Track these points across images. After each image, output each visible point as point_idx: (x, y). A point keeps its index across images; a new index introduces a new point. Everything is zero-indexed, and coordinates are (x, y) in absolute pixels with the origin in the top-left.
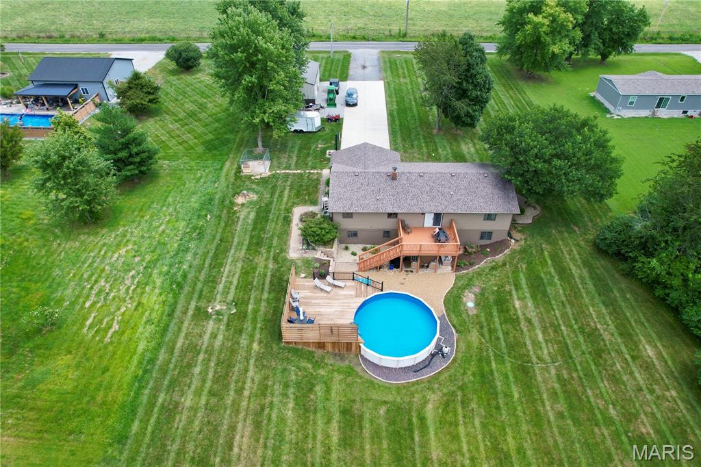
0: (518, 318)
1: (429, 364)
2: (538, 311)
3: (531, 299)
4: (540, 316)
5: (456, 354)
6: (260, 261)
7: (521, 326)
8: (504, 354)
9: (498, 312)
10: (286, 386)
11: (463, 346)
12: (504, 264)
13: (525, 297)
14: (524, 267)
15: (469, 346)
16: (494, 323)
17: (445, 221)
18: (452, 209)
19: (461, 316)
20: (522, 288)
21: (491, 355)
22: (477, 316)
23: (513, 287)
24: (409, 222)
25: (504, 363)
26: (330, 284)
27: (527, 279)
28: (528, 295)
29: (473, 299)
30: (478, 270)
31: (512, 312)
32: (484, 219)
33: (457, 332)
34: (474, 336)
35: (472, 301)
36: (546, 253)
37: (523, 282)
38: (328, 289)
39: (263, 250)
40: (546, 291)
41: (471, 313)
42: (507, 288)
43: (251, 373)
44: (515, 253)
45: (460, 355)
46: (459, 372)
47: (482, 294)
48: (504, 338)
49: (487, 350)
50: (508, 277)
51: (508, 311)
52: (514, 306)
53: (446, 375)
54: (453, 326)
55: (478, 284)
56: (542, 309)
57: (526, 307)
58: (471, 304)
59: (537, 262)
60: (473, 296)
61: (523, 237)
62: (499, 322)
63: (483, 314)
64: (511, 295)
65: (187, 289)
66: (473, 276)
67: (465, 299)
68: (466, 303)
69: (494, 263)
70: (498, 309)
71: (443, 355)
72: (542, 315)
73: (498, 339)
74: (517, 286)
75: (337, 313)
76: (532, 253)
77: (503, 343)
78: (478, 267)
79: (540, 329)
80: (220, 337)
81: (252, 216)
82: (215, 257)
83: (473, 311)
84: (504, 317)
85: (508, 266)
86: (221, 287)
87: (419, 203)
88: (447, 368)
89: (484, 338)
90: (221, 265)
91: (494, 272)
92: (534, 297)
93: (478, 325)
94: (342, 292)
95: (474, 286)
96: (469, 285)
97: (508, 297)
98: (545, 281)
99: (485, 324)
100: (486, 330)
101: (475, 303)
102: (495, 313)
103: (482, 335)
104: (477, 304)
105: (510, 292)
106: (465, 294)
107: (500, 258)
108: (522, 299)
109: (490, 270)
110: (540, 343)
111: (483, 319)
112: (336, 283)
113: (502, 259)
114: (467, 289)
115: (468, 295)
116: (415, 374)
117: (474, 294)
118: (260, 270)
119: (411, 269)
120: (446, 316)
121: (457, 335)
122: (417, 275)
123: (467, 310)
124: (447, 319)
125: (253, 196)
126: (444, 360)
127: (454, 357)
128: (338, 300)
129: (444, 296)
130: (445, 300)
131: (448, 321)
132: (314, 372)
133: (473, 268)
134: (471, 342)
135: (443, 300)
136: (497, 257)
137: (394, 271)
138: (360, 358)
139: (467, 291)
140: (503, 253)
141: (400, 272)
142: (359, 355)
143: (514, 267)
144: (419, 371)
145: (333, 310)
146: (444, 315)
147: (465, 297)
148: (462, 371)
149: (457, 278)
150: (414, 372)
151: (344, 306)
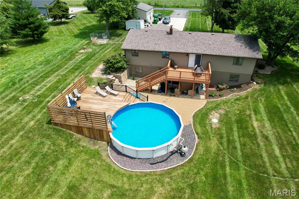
0: (255, 134)
1: (167, 159)
2: (275, 130)
3: (268, 122)
4: (276, 134)
5: (193, 155)
7: (258, 140)
8: (240, 161)
9: (238, 128)
11: (201, 149)
12: (247, 97)
13: (263, 120)
14: (263, 100)
15: (207, 150)
16: (233, 136)
19: (205, 127)
20: (260, 113)
21: (227, 161)
22: (219, 129)
23: (252, 113)
24: (176, 59)
25: (238, 170)
27: (265, 107)
28: (266, 118)
29: (218, 117)
30: (225, 100)
31: (250, 129)
32: (233, 64)
33: (198, 138)
34: (214, 144)
35: (216, 118)
36: (283, 92)
37: (262, 109)
40: (283, 117)
41: (214, 126)
42: (248, 112)
44: (255, 90)
45: (197, 157)
46: (193, 171)
47: (226, 114)
48: (241, 148)
49: (223, 156)
50: (249, 106)
51: (247, 128)
52: (252, 126)
53: (180, 171)
54: (197, 133)
55: (223, 107)
56: (279, 130)
57: (264, 126)
58: (215, 121)
59: (275, 97)
60: (218, 115)
61: (263, 82)
62: (237, 136)
63: (224, 128)
64: (250, 117)
66: (221, 103)
68: (211, 119)
69: (238, 97)
70: (238, 126)
71: (181, 154)
72: (279, 134)
73: (235, 148)
76: (270, 91)
77: (239, 152)
78: (226, 98)
79: (277, 145)
81: (83, 58)
83: (216, 125)
84: (243, 132)
85: (249, 99)
87: (185, 48)
88: (182, 165)
89: (222, 146)
91: (238, 102)
93: (218, 136)
95: (220, 109)
97: (248, 119)
98: (282, 110)
99: (225, 135)
100: (225, 140)
101: (219, 120)
102: (235, 129)
103: (221, 144)
104: (221, 121)
106: (212, 113)
107: (243, 93)
108: (261, 121)
109: (235, 100)
110: (277, 157)
111: (224, 131)
112: (112, 91)
113: (245, 94)
114: (214, 110)
115: (214, 114)
116: (151, 165)
117: (219, 114)
118: (68, 81)
119: (175, 95)
120: (192, 125)
121: (198, 140)
122: (177, 98)
123: (211, 124)
124: (193, 128)
125: (90, 50)
126: (181, 158)
127: (192, 157)
128: (109, 102)
129: (195, 112)
130: (194, 115)
131: (193, 129)
132: (65, 149)
133: (221, 98)
134: (210, 147)
135: (193, 115)
136: (241, 93)
137: (161, 94)
138: (109, 146)
139: (213, 112)
140: (246, 91)
141: (166, 95)
142: (110, 143)
143: (254, 99)
144: (155, 164)
145: (101, 107)
146: (191, 124)
147: (211, 115)
148: (196, 171)
149: (208, 102)
150: (151, 164)
151: (111, 106)
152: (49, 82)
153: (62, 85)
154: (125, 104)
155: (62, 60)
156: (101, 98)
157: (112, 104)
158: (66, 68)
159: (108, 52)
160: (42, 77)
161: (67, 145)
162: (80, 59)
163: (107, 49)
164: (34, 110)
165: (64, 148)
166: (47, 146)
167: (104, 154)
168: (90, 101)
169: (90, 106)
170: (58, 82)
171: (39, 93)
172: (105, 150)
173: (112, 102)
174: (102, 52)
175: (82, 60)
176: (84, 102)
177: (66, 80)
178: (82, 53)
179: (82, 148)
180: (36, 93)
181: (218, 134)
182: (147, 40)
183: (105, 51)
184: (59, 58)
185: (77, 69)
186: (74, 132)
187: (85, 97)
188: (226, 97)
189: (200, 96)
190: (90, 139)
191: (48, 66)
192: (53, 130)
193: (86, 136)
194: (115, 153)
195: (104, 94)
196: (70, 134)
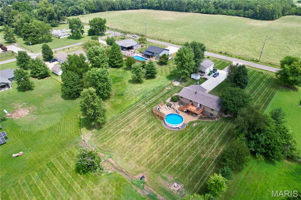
1: (175, 128)
7: (200, 132)
10: (148, 118)
14: (214, 124)
15: (185, 130)
17: (202, 107)
18: (204, 105)
19: (190, 125)
25: (189, 135)
26: (168, 108)
27: (211, 126)
32: (211, 110)
34: (188, 129)
36: (222, 124)
38: (167, 109)
40: (212, 130)
43: (144, 114)
44: (215, 121)
45: (182, 130)
47: (199, 125)
48: (194, 132)
49: (188, 132)
51: (201, 129)
52: (203, 129)
53: (176, 131)
56: (207, 132)
61: (220, 119)
64: (205, 127)
65: (145, 98)
66: (201, 121)
69: (208, 121)
76: (219, 122)
78: (204, 120)
79: (203, 134)
80: (144, 107)
82: (153, 96)
83: (193, 126)
84: (198, 130)
86: (150, 101)
90: (153, 97)
92: (209, 129)
94: (170, 110)
96: (198, 122)
98: (215, 128)
99: (193, 129)
102: (197, 128)
103: (190, 130)
109: (206, 122)
113: (211, 121)
122: (189, 116)
124: (186, 125)
126: (178, 129)
129: (191, 121)
137: (185, 113)
144: (172, 128)
148: (179, 132)
151: (167, 112)
153: (157, 102)
154: (172, 113)
155: (159, 91)
158: (160, 95)
162: (165, 92)
163: (176, 89)
164: (149, 108)
166: (150, 117)
169: (163, 111)
172: (162, 122)
174: (174, 91)
178: (166, 89)
186: (157, 116)
187: (162, 108)
189: (197, 117)
190: (160, 119)
192: (152, 114)
194: (164, 124)
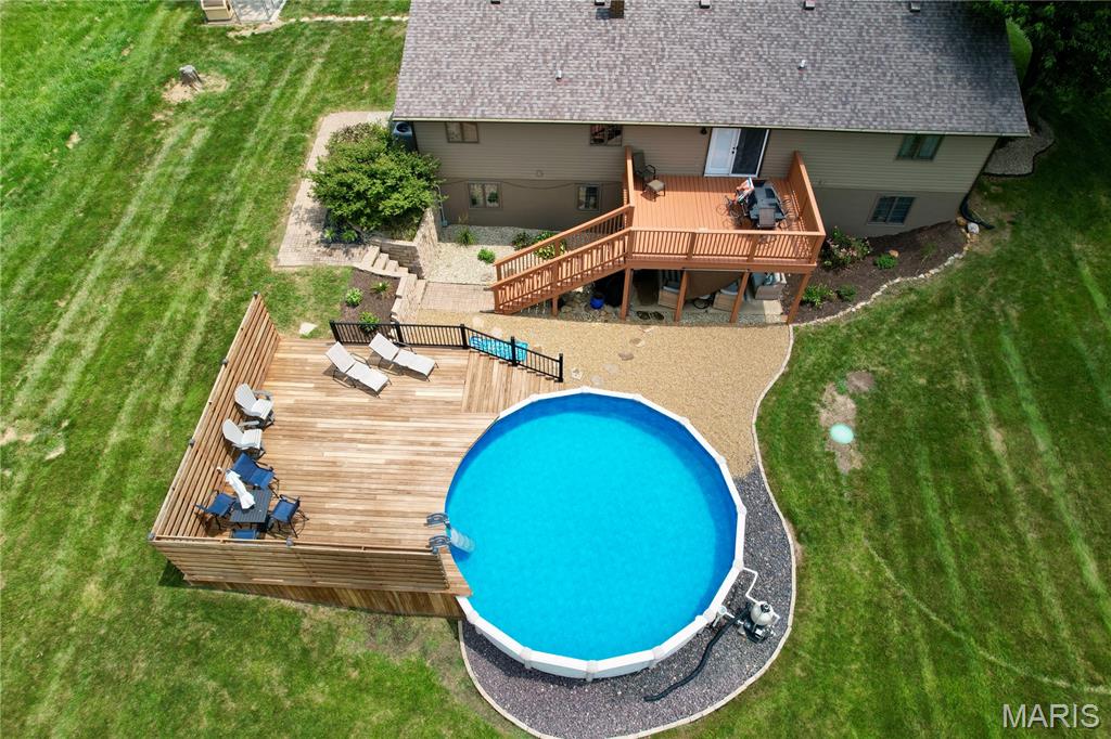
0: (1003, 490)
1: (702, 663)
2: (1073, 470)
3: (1042, 427)
4: (1081, 488)
5: (795, 628)
6: (184, 277)
7: (1017, 521)
8: (965, 630)
9: (934, 465)
11: (819, 593)
12: (946, 302)
13: (1025, 418)
14: (1013, 313)
15: (839, 597)
16: (922, 506)
17: (771, 156)
18: (802, 117)
19: (813, 478)
20: (1010, 386)
21: (917, 633)
22: (865, 477)
23: (978, 381)
24: (658, 156)
25: (965, 671)
26: (382, 364)
27: (1024, 354)
28: (1032, 410)
29: (852, 416)
30: (863, 317)
31: (981, 469)
32: (900, 157)
33: (799, 539)
34: (856, 558)
35: (846, 422)
36: (1086, 271)
37: (1014, 362)
39: (202, 242)
40: (1097, 401)
41: (844, 467)
42: (960, 381)
44: (979, 265)
45: (810, 632)
46: (805, 701)
47: (879, 399)
48: (961, 566)
49: (903, 615)
50: (960, 345)
51: (965, 463)
52: (986, 447)
53: (761, 711)
54: (790, 515)
55: (863, 363)
56: (1089, 466)
57: (1030, 453)
58: (843, 434)
59: (1059, 298)
60: (851, 405)
61: (1006, 216)
62: (937, 502)
63: (882, 472)
64: (974, 407)
66: (849, 337)
67: (824, 415)
68: (827, 430)
69: (913, 297)
70: (932, 453)
71: (751, 634)
72: (1089, 486)
73: (938, 568)
74: (996, 380)
75: (393, 469)
76: (1038, 269)
77: (956, 584)
78: (865, 308)
79: (1087, 540)
81: (199, 139)
82: (54, 263)
83: (851, 460)
84: (957, 485)
85: (958, 309)
87: (695, 94)
88: (763, 681)
89: (892, 565)
90: (64, 288)
91: (915, 327)
92: (1055, 420)
93: (869, 514)
94: (422, 391)
95: (851, 369)
96: (835, 368)
97: (965, 414)
98: (1092, 365)
99: (891, 509)
100: (895, 531)
101: (856, 430)
102: (924, 472)
103: (886, 553)
104: (863, 436)
105: (970, 396)
106: (826, 398)
107: (930, 278)
108: (1012, 423)
109: (902, 319)
110: (1092, 595)
111: (885, 490)
112: (406, 358)
113: (939, 283)
114: (832, 379)
115: (834, 401)
116: (649, 705)
117: (853, 396)
118: (177, 307)
119: (659, 310)
120: (763, 475)
121: (799, 547)
122: (673, 329)
123: (832, 455)
124: (769, 490)
125: (217, 84)
126: (751, 648)
127: (791, 639)
128: (406, 419)
129: (759, 403)
130: (760, 418)
131: (771, 494)
132: (288, 695)
133: (848, 310)
134: (848, 580)
135: (754, 420)
136: (922, 276)
137: (603, 313)
138: (461, 637)
139: (829, 387)
140: (941, 266)
141: (622, 319)
142: (460, 623)
143: (979, 311)
144: (664, 694)
145: (380, 459)
146: (759, 471)
147: (824, 406)
148: (818, 701)
149: (799, 340)
150: (646, 699)
151: (421, 444)
152: (85, 322)
153: (157, 339)
154: (483, 423)
155: (97, 160)
156: (365, 399)
157: (421, 431)
158: (141, 221)
159: (313, 93)
160: (34, 292)
161: (289, 675)
162: (189, 154)
163: (301, 70)
164: (76, 512)
165: (281, 691)
166: (204, 706)
167: (451, 683)
168: (323, 424)
169: (328, 455)
170: (130, 318)
171: (58, 402)
172: (449, 661)
173: (420, 417)
174: (282, 94)
175: (202, 158)
176: (297, 434)
177: (164, 301)
178: (182, 107)
179: (355, 674)
180: (44, 402)
181: (865, 508)
182: (511, 57)
183: (293, 84)
184: (77, 146)
185: (194, 224)
186: (297, 601)
187: (290, 401)
188: (863, 304)
189: (762, 308)
190: (370, 617)
191: (40, 210)
192: (200, 612)
193: (353, 608)
194: (497, 671)
195: (374, 378)
196: (282, 612)
